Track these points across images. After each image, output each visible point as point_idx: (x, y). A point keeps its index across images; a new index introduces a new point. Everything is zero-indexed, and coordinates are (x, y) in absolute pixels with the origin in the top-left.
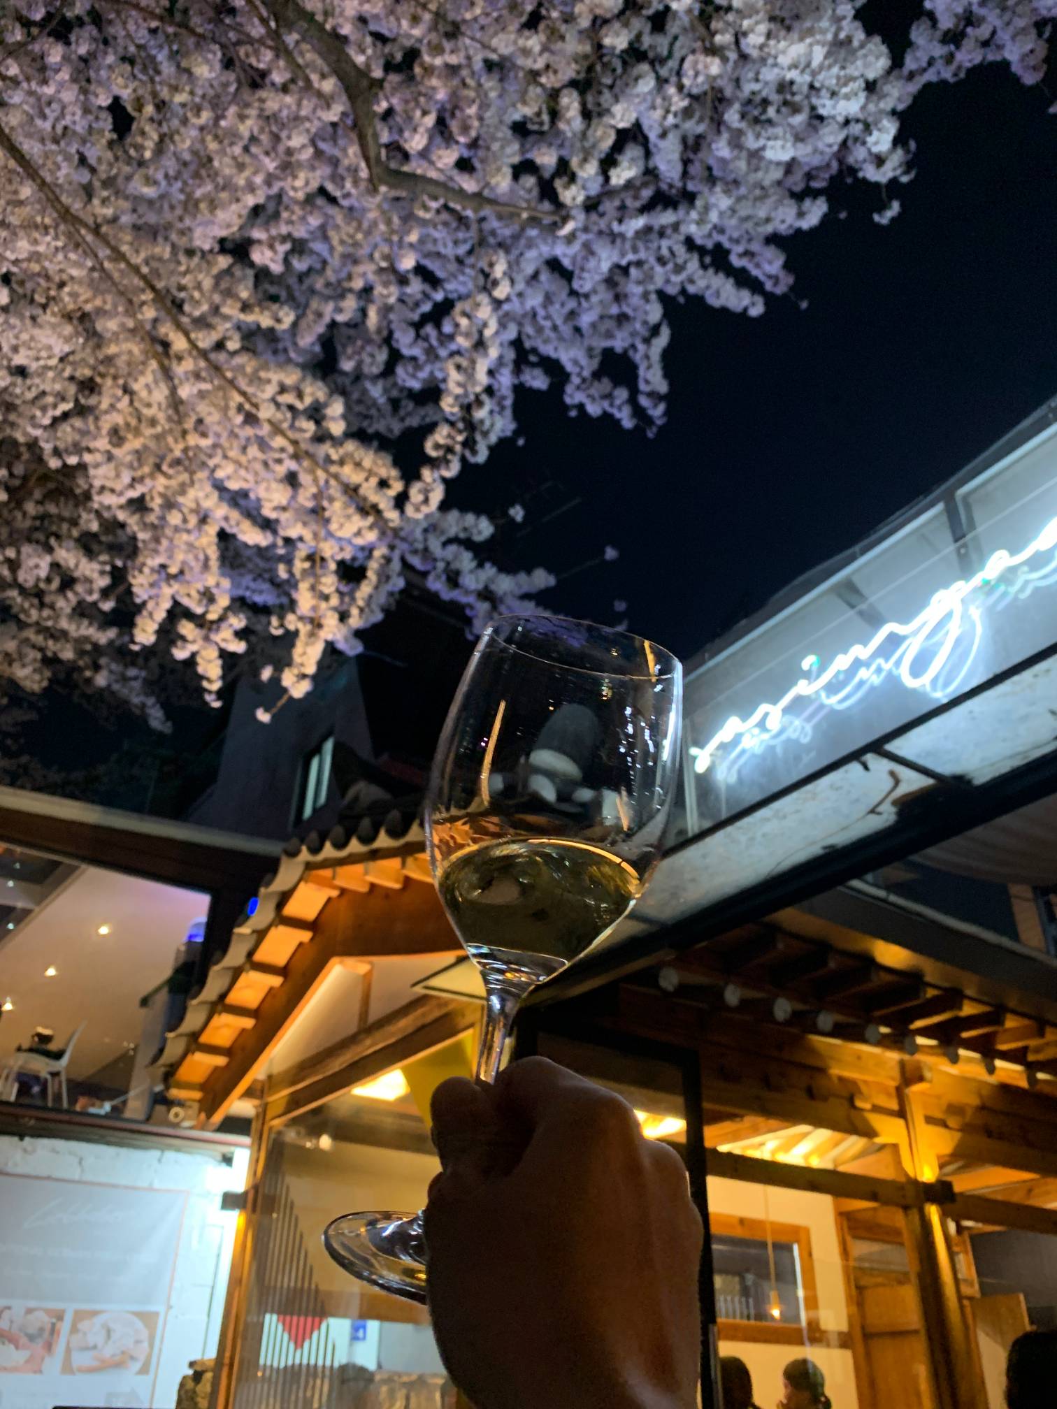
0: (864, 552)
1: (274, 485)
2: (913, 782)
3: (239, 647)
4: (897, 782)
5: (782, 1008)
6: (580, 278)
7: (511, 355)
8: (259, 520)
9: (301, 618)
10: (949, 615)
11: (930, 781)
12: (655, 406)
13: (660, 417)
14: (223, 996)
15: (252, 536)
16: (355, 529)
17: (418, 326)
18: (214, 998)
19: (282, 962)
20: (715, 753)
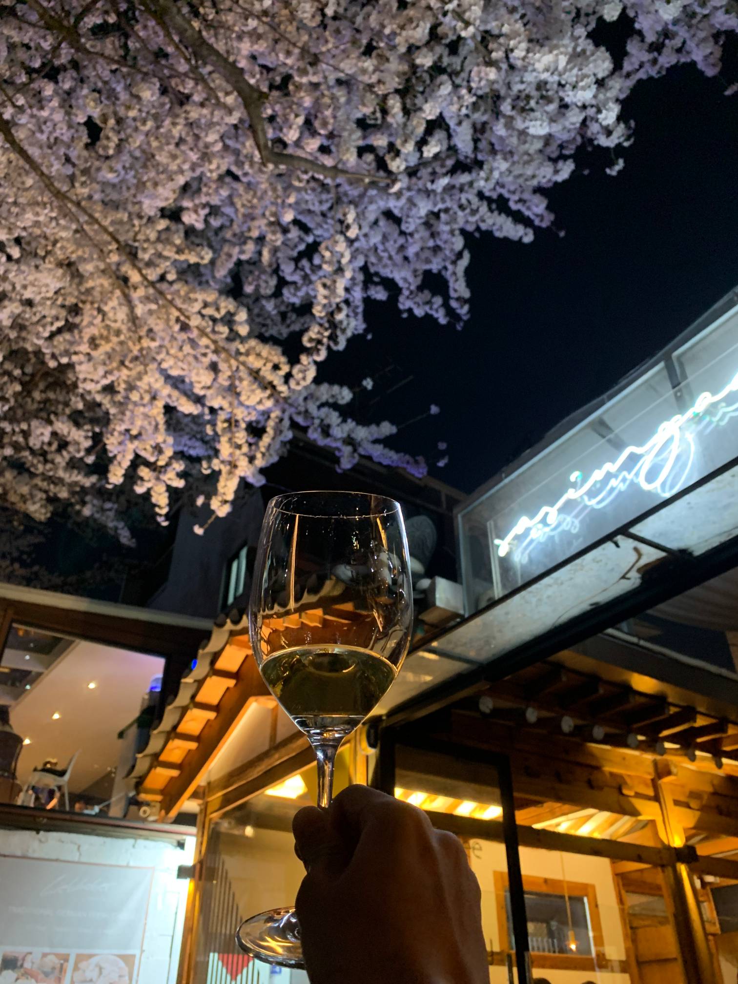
0: (610, 398)
1: (201, 371)
2: (651, 555)
3: (180, 484)
4: (640, 555)
5: (567, 724)
6: (406, 222)
7: (360, 277)
8: (193, 397)
9: (223, 462)
10: (671, 439)
11: (662, 554)
12: (462, 307)
13: (465, 315)
14: (175, 727)
15: (187, 407)
16: (258, 399)
17: (297, 260)
18: (169, 729)
19: (215, 702)
20: (512, 542)
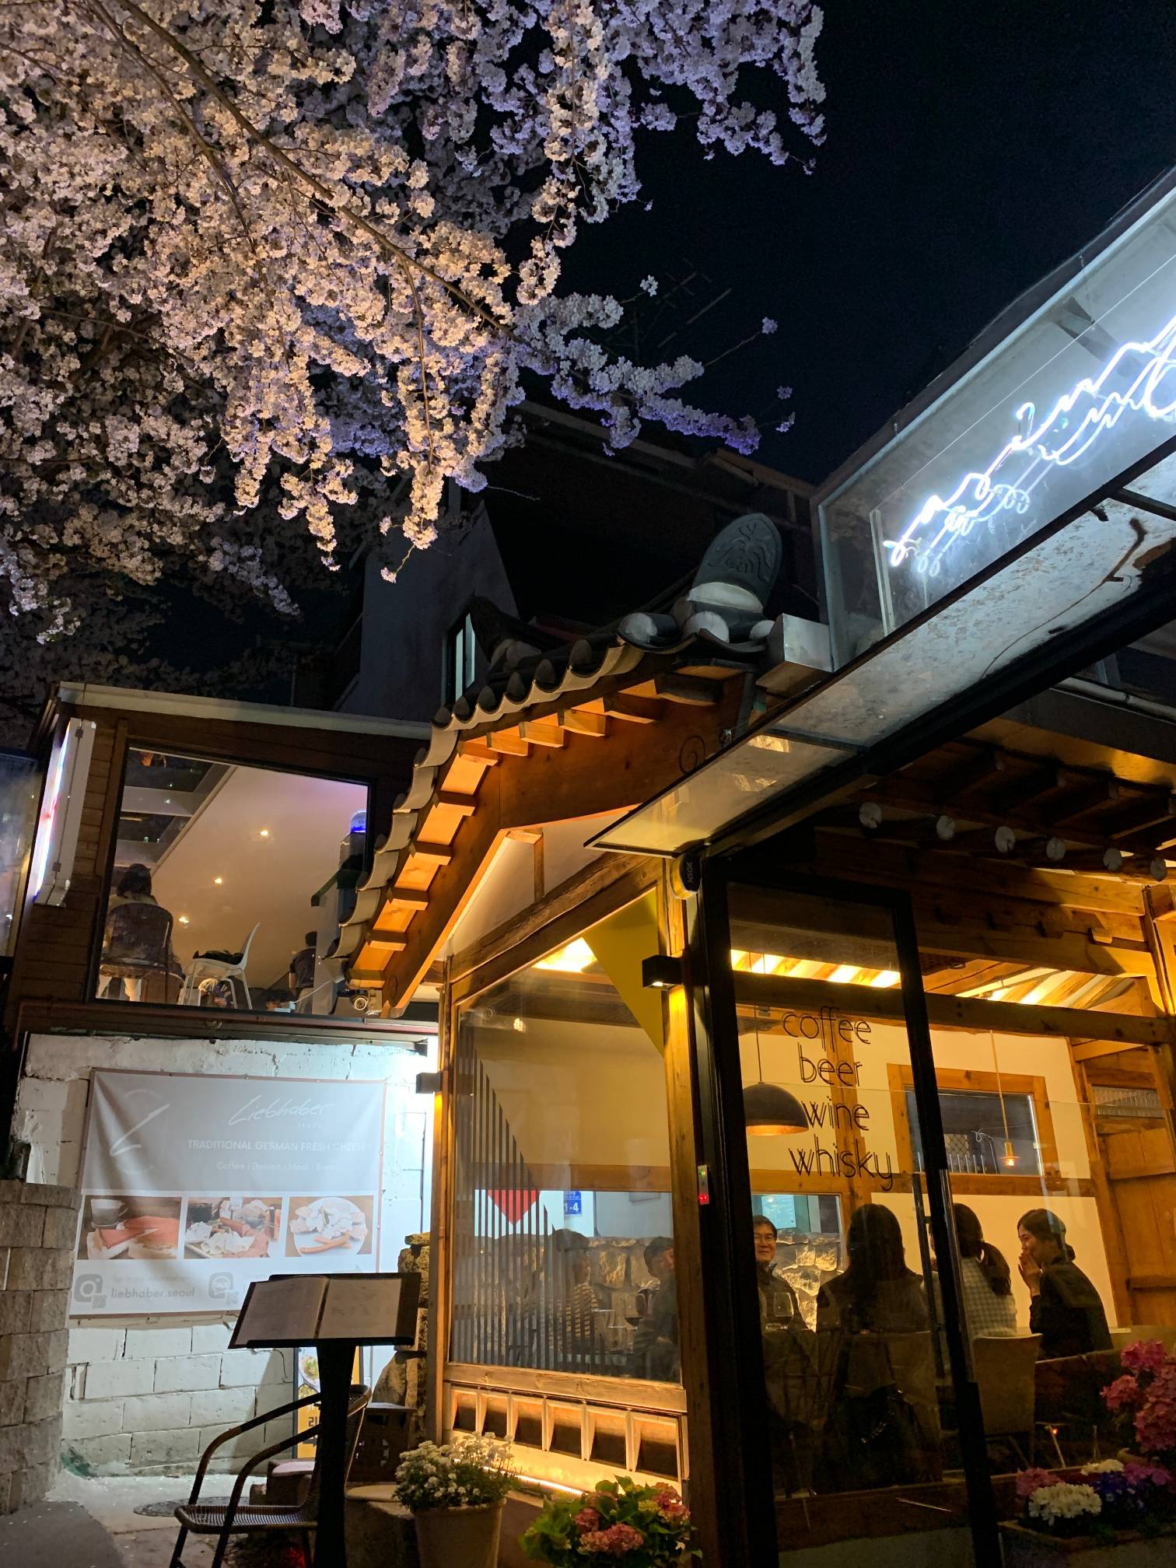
1: (361, 293)
2: (1162, 532)
3: (351, 499)
4: (1141, 534)
5: (1005, 838)
7: (625, 88)
8: (354, 346)
9: (413, 455)
12: (812, 120)
13: (819, 135)
14: (392, 881)
15: (348, 366)
16: (461, 336)
18: (382, 884)
19: (447, 840)
20: (912, 541)
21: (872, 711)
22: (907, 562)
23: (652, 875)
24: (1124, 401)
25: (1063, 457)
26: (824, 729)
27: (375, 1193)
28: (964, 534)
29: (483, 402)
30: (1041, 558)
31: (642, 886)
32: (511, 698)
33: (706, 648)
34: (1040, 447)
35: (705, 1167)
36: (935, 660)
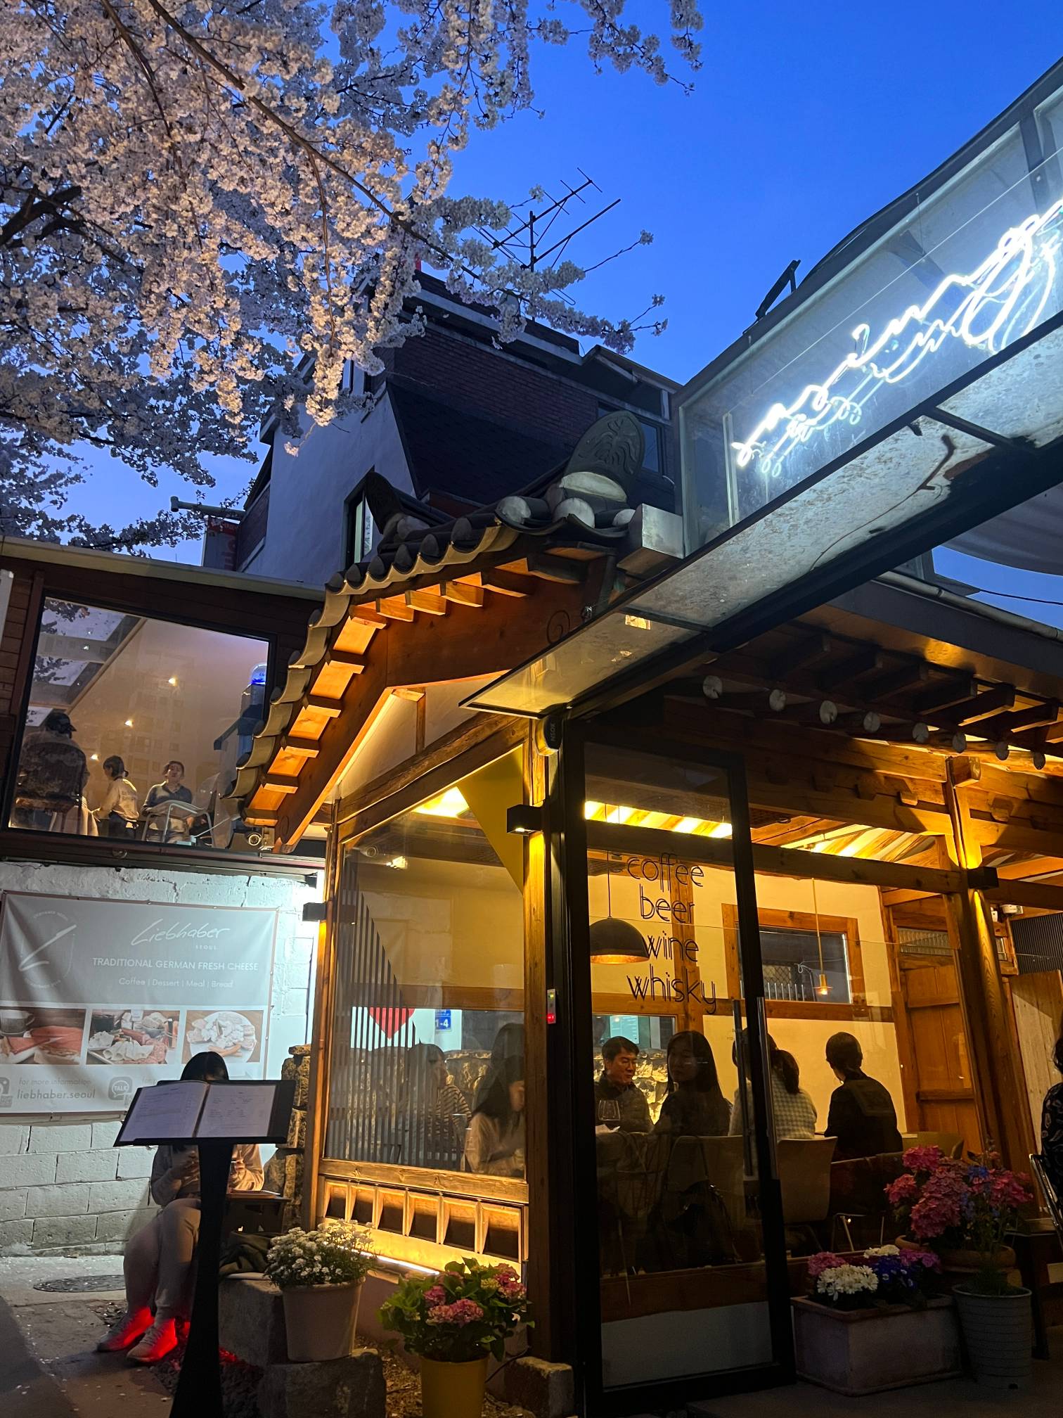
2: (969, 447)
3: (256, 375)
4: (951, 448)
8: (264, 232)
9: (317, 338)
10: (1018, 258)
18: (278, 732)
19: (339, 695)
20: (758, 444)
21: (715, 596)
22: (753, 464)
23: (520, 734)
24: (947, 328)
25: (893, 375)
26: (671, 609)
27: (265, 1008)
28: (803, 440)
29: (382, 293)
30: (864, 466)
31: (511, 743)
32: (398, 568)
33: (573, 530)
34: (873, 365)
35: (554, 990)
36: (770, 552)
